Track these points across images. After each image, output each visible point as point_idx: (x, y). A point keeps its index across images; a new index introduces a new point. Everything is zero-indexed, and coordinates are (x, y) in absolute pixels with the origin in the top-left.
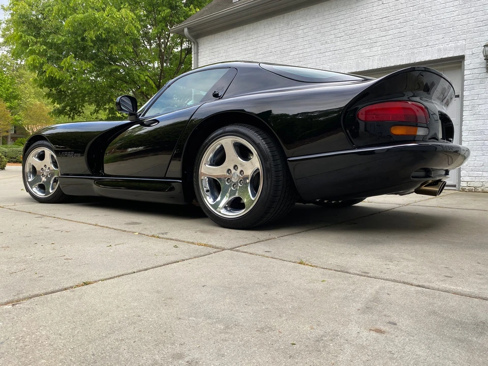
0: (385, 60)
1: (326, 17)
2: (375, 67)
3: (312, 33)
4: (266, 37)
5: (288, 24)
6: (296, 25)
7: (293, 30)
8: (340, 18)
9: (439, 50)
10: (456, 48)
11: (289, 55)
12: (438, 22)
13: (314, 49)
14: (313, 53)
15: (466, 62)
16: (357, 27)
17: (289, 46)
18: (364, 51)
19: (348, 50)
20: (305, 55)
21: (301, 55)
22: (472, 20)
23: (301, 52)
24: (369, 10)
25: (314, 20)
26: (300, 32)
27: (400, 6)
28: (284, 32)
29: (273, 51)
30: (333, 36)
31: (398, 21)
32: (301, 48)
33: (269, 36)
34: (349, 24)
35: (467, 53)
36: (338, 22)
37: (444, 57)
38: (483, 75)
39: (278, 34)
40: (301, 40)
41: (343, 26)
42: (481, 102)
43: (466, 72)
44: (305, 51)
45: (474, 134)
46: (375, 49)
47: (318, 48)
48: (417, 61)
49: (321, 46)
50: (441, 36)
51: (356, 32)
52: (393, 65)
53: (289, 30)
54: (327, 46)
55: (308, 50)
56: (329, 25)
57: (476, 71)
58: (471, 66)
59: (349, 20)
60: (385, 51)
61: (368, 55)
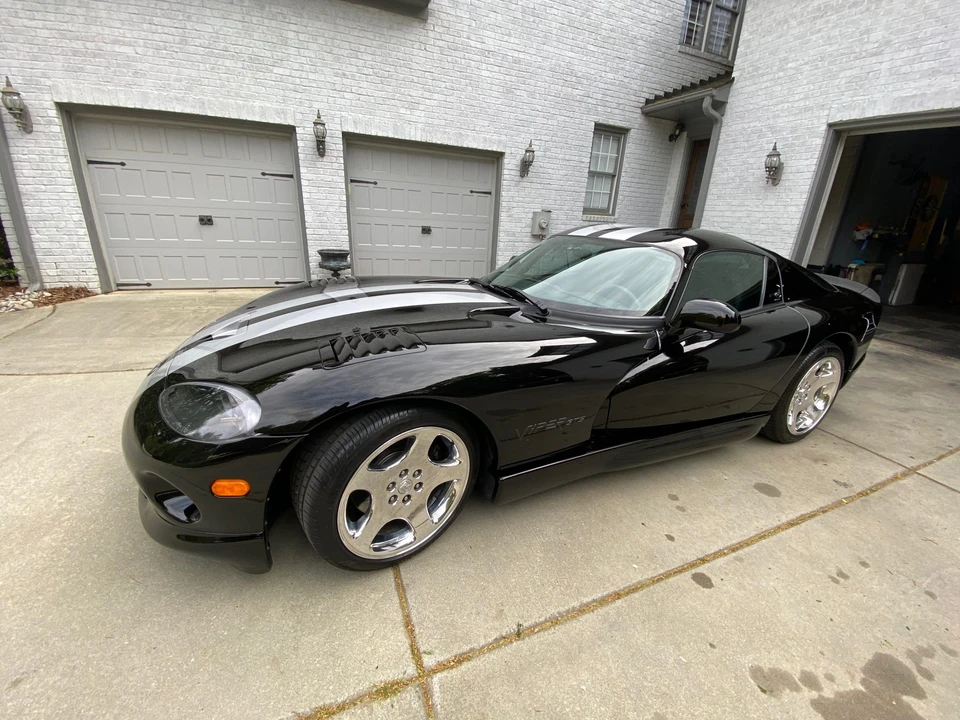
0: (430, 133)
1: (341, 29)
2: (419, 139)
3: (314, 46)
4: (208, 12)
5: (263, 8)
6: (280, 17)
7: (274, 23)
8: (365, 41)
9: (485, 139)
10: (500, 142)
11: (271, 72)
12: (485, 105)
13: (322, 78)
14: (322, 85)
15: (506, 161)
16: (392, 69)
17: (269, 54)
18: (403, 111)
19: (380, 101)
20: (306, 82)
21: (298, 81)
22: (513, 116)
23: (297, 74)
24: (408, 50)
25: (318, 24)
26: (291, 35)
27: (447, 66)
28: (254, 20)
29: (231, 48)
30: (355, 69)
31: (443, 85)
32: (296, 66)
33: (216, 13)
34: (379, 59)
35: (507, 151)
36: (362, 48)
37: (490, 149)
38: (518, 178)
39: (239, 17)
40: (292, 51)
41: (370, 57)
42: (515, 205)
43: (505, 172)
44: (304, 75)
45: (508, 235)
46: (417, 113)
47: (329, 80)
48: (465, 146)
49: (335, 78)
50: (487, 123)
51: (390, 77)
52: (439, 142)
53: (266, 21)
54: (345, 80)
55: (312, 76)
56: (347, 45)
57: (512, 172)
58: (510, 167)
59: (378, 52)
60: (430, 121)
61: (408, 117)
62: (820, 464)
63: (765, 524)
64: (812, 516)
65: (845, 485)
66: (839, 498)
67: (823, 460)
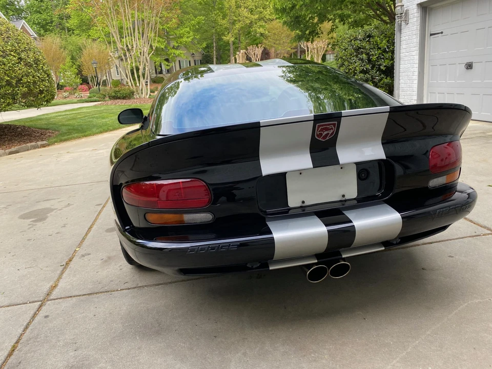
62: (105, 258)
63: (99, 221)
64: (86, 234)
65: (83, 256)
66: (81, 248)
67: (106, 261)
